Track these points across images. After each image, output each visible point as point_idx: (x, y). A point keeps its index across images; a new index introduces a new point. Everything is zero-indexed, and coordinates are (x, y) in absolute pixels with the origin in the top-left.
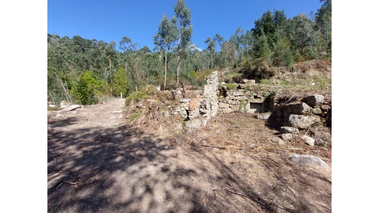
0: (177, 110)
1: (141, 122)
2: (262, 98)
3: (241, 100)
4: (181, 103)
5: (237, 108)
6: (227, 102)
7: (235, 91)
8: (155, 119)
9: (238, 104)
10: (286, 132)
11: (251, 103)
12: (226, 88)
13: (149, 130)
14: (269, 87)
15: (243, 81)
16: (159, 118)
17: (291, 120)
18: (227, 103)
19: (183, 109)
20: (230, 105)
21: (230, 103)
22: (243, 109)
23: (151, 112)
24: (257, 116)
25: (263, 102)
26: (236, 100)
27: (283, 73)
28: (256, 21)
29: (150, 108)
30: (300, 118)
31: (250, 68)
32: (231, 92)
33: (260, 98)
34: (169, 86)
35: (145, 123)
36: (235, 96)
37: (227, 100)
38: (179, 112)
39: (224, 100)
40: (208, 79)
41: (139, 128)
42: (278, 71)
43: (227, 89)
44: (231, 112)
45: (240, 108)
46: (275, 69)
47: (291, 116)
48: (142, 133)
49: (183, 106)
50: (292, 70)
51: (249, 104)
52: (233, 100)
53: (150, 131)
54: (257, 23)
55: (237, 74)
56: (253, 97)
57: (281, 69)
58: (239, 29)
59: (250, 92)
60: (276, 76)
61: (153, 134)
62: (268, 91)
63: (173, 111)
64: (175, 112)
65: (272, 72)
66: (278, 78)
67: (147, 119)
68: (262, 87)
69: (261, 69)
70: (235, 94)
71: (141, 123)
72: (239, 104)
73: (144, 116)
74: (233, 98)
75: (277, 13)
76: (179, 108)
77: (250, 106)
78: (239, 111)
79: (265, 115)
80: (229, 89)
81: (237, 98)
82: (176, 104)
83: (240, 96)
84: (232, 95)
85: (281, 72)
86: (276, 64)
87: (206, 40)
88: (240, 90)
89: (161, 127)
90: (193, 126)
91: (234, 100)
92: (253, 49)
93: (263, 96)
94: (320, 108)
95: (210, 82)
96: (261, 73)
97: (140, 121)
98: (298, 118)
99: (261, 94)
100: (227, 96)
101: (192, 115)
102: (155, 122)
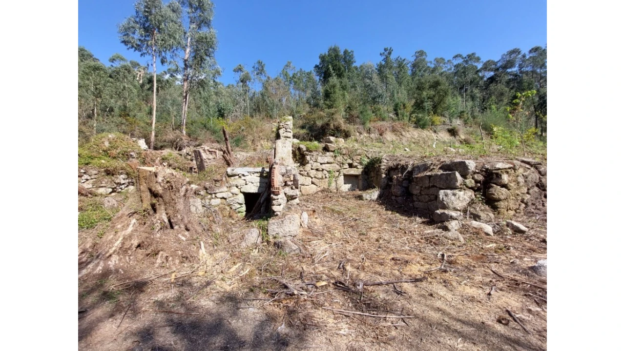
0: (219, 195)
1: (123, 244)
2: (359, 167)
3: (330, 171)
4: (230, 176)
5: (324, 185)
6: (307, 173)
7: (320, 155)
8: (176, 227)
9: (326, 178)
10: (449, 220)
11: (345, 175)
12: (305, 149)
13: (162, 267)
14: (367, 150)
15: (329, 139)
16: (189, 222)
17: (443, 198)
18: (308, 175)
19: (235, 190)
20: (314, 180)
21: (312, 176)
22: (333, 185)
23: (163, 207)
24: (362, 196)
25: (360, 173)
26: (323, 170)
27: (360, 133)
28: (321, 54)
29: (155, 195)
30: (454, 195)
31: (315, 123)
32: (314, 157)
33: (356, 167)
34: (165, 141)
35: (139, 246)
36: (321, 164)
37: (308, 171)
38: (225, 199)
39: (302, 171)
40: (281, 128)
41: (117, 271)
42: (355, 131)
43: (307, 151)
44: (315, 191)
45: (330, 184)
46: (351, 128)
47: (442, 192)
48: (139, 287)
49: (235, 183)
50: (369, 131)
51: (342, 178)
52: (317, 170)
53: (167, 272)
54: (323, 58)
55: (298, 130)
56: (347, 166)
57: (357, 128)
58: (290, 63)
59: (343, 157)
60: (353, 137)
61: (184, 282)
62: (367, 156)
63: (209, 196)
64: (212, 200)
65: (348, 132)
66: (356, 141)
67: (149, 230)
68: (358, 151)
69: (334, 125)
70: (320, 159)
71: (123, 250)
72: (328, 177)
73: (134, 221)
74: (318, 168)
75: (346, 52)
76: (225, 189)
77: (343, 180)
78: (328, 189)
79: (373, 193)
80: (311, 151)
81: (324, 166)
82: (216, 181)
83: (328, 163)
84: (316, 161)
85: (358, 132)
86: (350, 119)
87: (235, 66)
88: (328, 153)
89: (203, 251)
90: (287, 230)
91: (320, 171)
92: (312, 97)
93: (361, 163)
94: (473, 178)
95: (285, 135)
96: (334, 131)
97: (118, 243)
98: (451, 194)
99: (358, 161)
100: (308, 163)
101: (280, 205)
102: (180, 236)
